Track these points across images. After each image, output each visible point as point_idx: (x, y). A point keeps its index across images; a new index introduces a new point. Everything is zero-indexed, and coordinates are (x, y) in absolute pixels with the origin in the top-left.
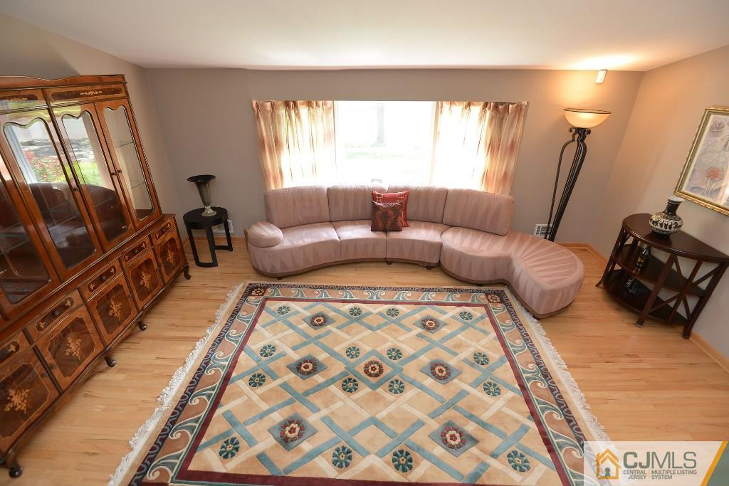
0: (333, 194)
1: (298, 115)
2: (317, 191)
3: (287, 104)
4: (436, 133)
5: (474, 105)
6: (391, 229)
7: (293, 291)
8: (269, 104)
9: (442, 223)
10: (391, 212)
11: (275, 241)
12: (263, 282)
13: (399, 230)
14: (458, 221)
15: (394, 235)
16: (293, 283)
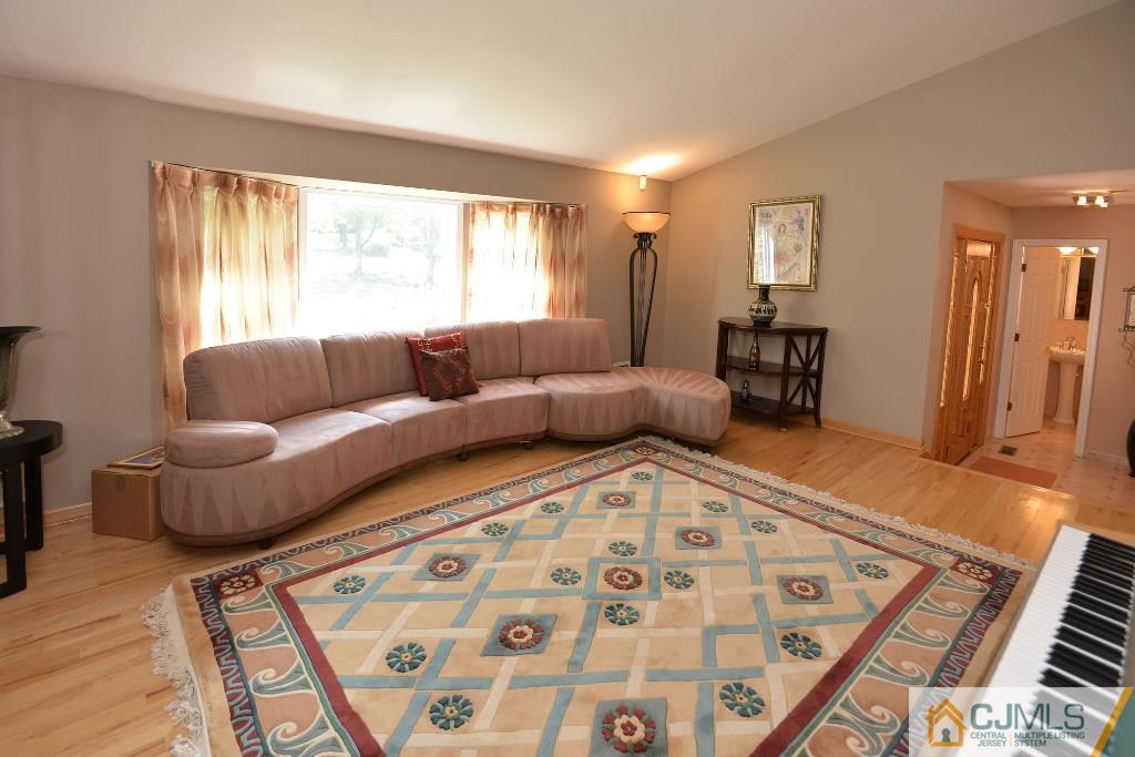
0: (334, 351)
1: (242, 207)
2: (305, 346)
3: (222, 181)
4: (467, 253)
5: (521, 210)
6: (464, 391)
7: (330, 551)
8: (189, 173)
9: (520, 375)
10: (456, 364)
11: (263, 447)
12: (234, 564)
13: (475, 392)
14: (546, 366)
15: (472, 399)
16: (314, 540)
